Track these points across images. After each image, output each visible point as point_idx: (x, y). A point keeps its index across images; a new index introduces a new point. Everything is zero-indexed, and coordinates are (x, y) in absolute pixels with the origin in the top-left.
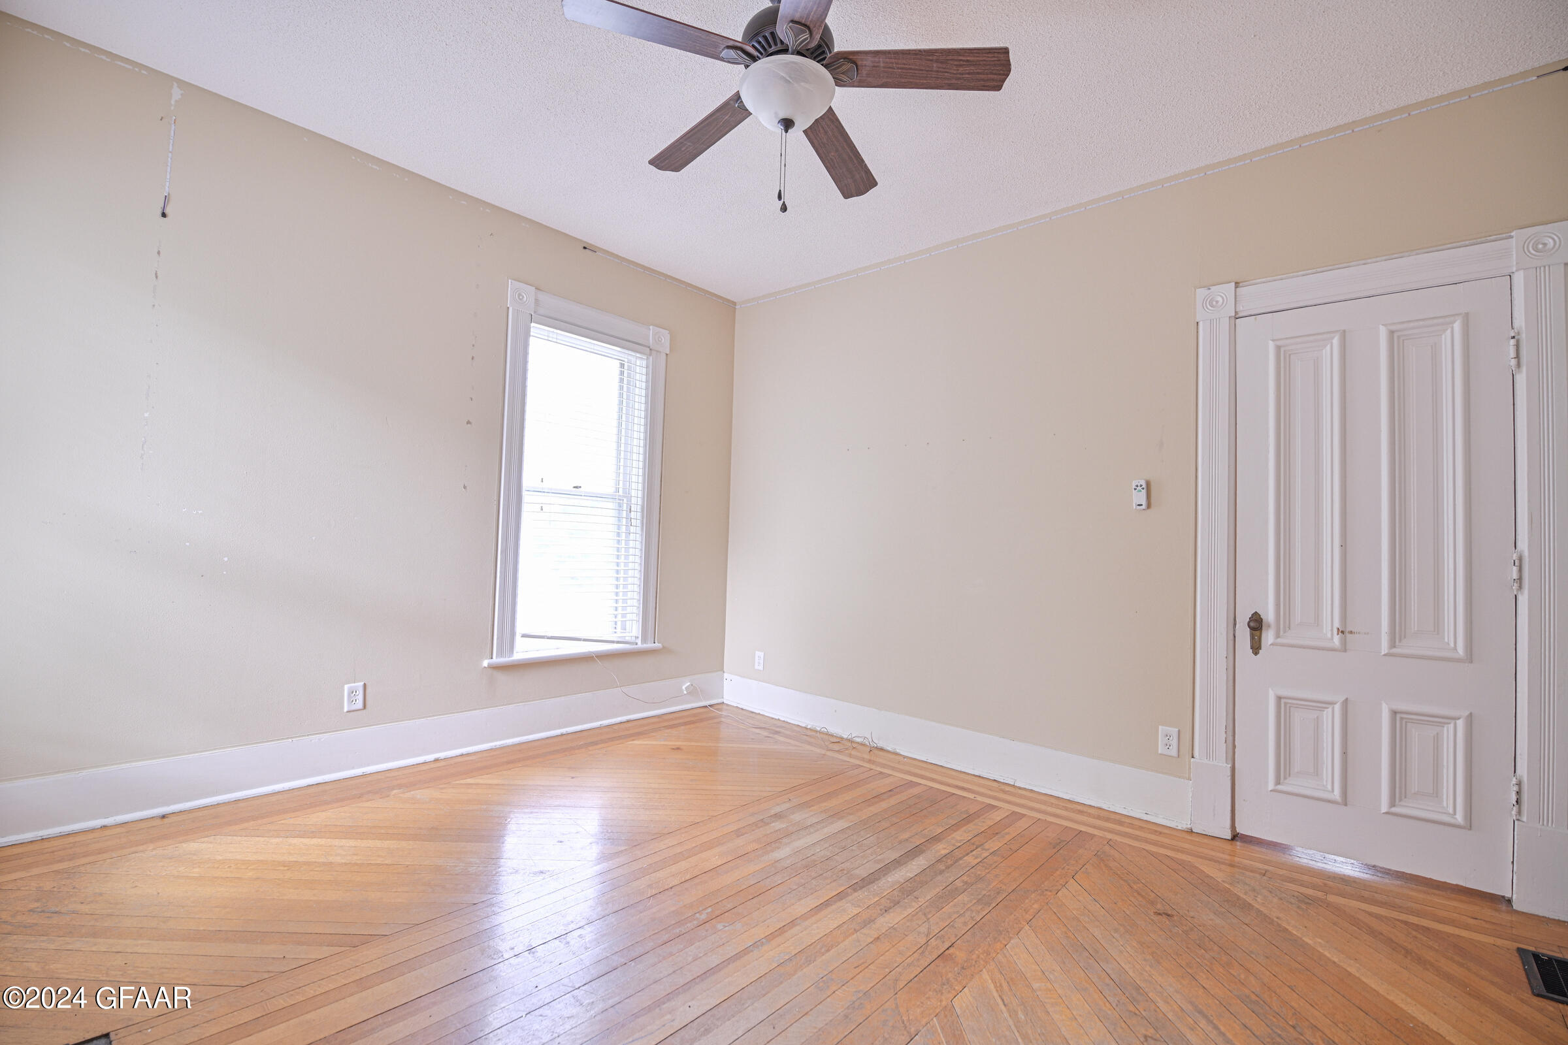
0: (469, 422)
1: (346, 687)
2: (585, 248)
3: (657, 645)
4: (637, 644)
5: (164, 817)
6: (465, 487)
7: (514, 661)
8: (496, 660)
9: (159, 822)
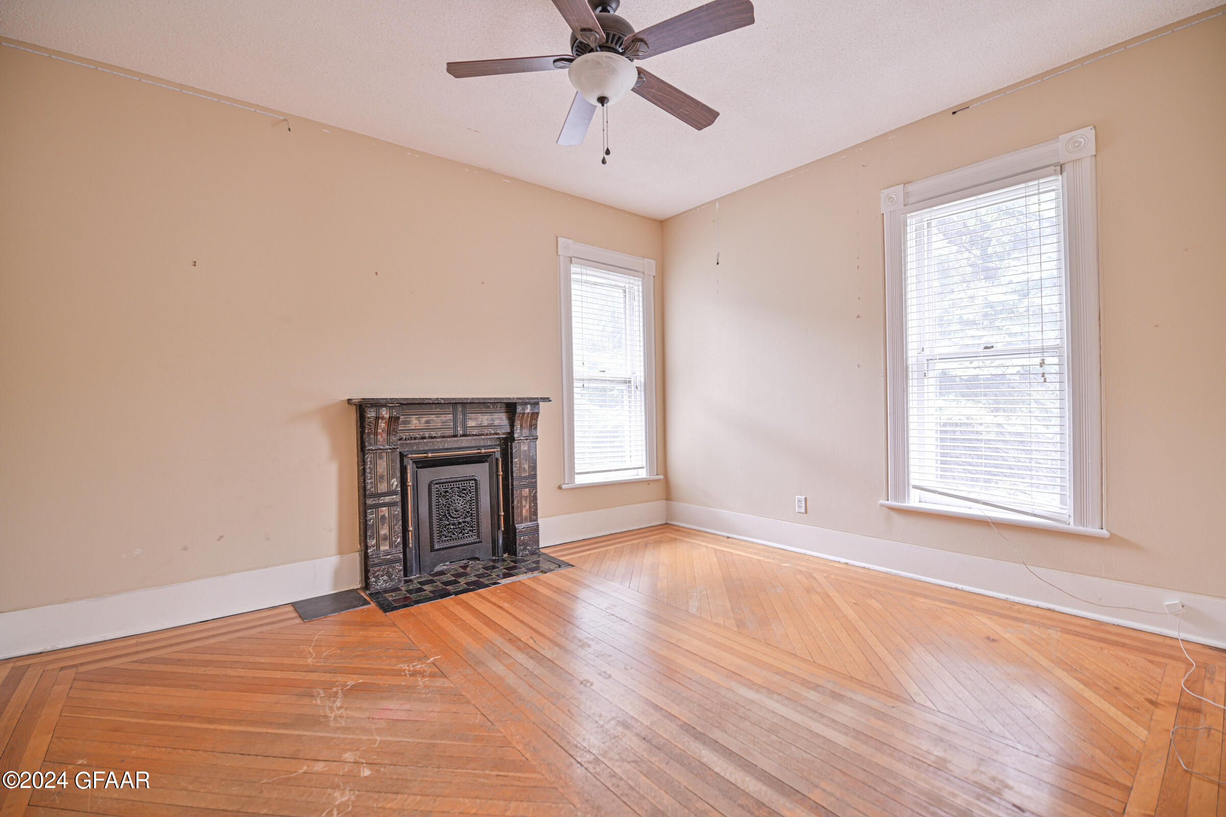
0: (858, 317)
1: (797, 497)
2: (954, 113)
3: (1105, 533)
4: (1069, 524)
5: (728, 538)
6: (858, 366)
7: (906, 507)
8: (892, 503)
9: (726, 539)
